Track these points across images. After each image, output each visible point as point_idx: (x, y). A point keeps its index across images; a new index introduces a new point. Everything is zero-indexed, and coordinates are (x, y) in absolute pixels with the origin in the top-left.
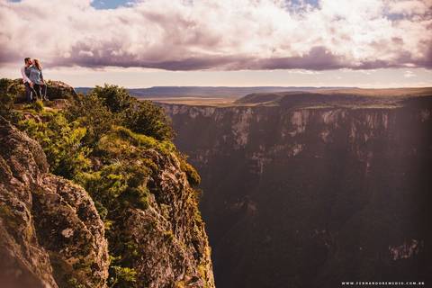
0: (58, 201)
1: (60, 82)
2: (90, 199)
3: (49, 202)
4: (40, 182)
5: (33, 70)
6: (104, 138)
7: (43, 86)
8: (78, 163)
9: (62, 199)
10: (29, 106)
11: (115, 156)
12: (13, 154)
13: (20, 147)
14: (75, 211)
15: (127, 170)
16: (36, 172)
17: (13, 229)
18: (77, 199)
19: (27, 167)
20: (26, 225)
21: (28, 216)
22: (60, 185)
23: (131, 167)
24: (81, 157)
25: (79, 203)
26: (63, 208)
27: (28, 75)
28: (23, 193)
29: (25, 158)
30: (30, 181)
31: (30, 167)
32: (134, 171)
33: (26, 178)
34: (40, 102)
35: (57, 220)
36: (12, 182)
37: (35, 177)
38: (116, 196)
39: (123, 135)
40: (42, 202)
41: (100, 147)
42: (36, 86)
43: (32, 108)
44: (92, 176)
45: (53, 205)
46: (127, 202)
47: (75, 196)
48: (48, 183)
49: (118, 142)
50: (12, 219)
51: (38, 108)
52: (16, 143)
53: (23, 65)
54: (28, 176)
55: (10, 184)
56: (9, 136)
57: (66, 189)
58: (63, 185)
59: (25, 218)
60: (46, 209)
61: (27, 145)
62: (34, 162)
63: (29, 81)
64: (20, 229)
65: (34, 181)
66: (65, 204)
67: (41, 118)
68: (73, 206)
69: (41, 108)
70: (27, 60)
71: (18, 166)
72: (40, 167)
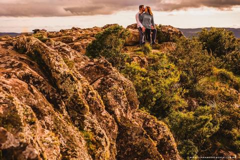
0: (142, 134)
1: (170, 26)
2: (171, 135)
3: (134, 134)
4: (130, 116)
5: (146, 17)
6: (203, 81)
7: (153, 31)
8: (174, 102)
9: (145, 132)
10: (139, 49)
11: (212, 98)
12: (110, 91)
13: (115, 86)
14: (155, 145)
15: (223, 113)
16: (127, 107)
17: (92, 151)
18: (159, 134)
19: (120, 103)
20: (103, 149)
21: (107, 142)
22: (146, 120)
23: (227, 110)
24: (176, 97)
25: (160, 137)
26: (145, 141)
27: (141, 21)
28: (110, 124)
29: (119, 95)
30: (121, 115)
31: (122, 103)
32: (229, 114)
33: (117, 112)
34: (148, 45)
35: (139, 151)
36: (103, 114)
37: (126, 112)
38: (208, 136)
39: (223, 78)
40: (129, 133)
41: (198, 89)
42: (148, 31)
43: (140, 50)
44: (186, 115)
45: (137, 137)
46: (219, 144)
47: (158, 131)
48: (136, 117)
49: (217, 84)
50: (93, 143)
51: (146, 51)
52: (113, 82)
53: (138, 11)
54: (120, 110)
55: (101, 115)
56: (108, 76)
57: (151, 124)
58: (149, 120)
59: (104, 144)
60: (131, 140)
61: (122, 84)
62: (125, 99)
63: (142, 26)
64: (98, 152)
65: (124, 115)
66: (147, 137)
67: (148, 59)
68: (154, 140)
69: (149, 51)
70: (141, 7)
71: (112, 101)
72: (131, 103)
